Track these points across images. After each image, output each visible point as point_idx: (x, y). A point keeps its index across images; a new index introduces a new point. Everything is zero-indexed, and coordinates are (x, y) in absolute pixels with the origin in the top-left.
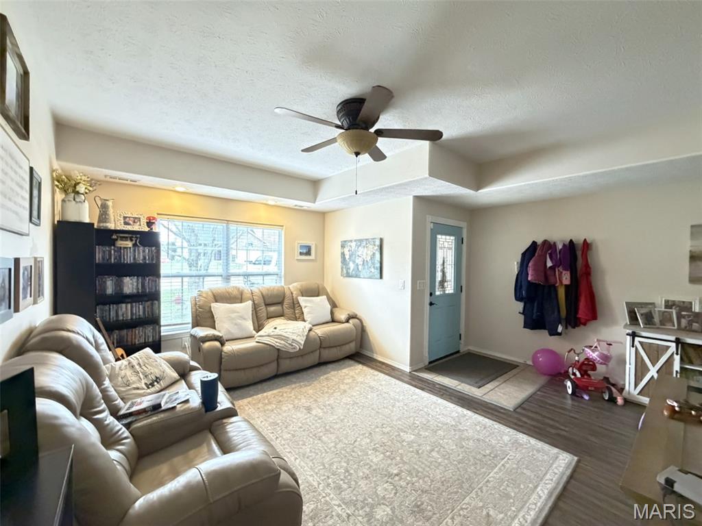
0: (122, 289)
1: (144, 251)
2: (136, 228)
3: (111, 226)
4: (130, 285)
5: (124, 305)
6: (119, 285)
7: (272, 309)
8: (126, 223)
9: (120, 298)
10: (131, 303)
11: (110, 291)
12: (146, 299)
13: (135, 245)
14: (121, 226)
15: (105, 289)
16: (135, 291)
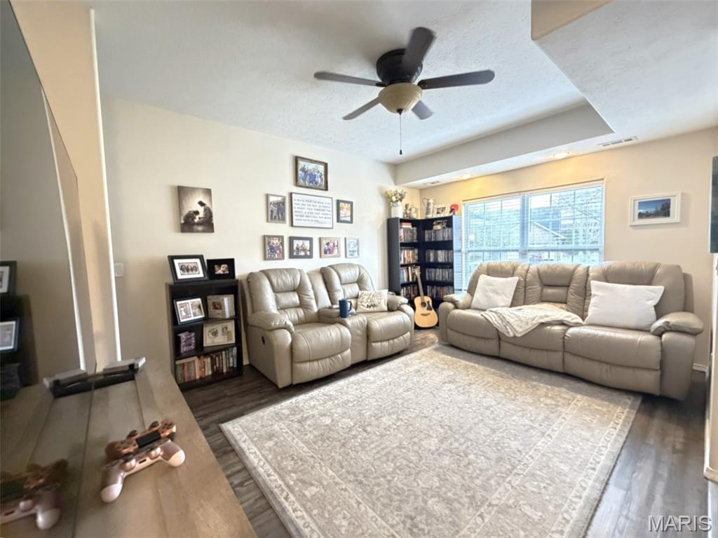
0: (437, 259)
1: (448, 231)
2: (442, 215)
3: (430, 216)
4: (441, 256)
5: (438, 270)
6: (436, 257)
7: (550, 291)
8: (438, 213)
9: (436, 265)
10: (442, 268)
11: (432, 260)
12: (448, 266)
13: (444, 228)
14: (436, 216)
15: (429, 258)
16: (444, 261)
